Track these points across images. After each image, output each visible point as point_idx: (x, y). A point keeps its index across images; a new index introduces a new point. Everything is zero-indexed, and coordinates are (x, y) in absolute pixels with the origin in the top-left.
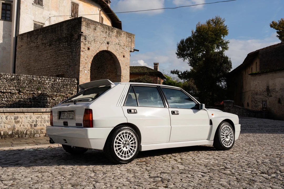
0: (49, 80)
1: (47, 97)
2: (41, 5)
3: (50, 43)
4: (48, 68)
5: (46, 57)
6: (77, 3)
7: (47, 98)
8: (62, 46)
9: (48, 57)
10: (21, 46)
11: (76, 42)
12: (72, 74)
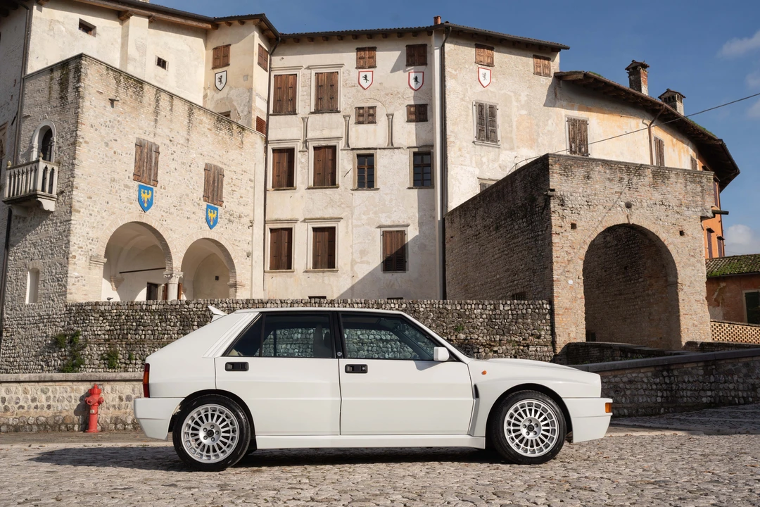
0: (482, 308)
1: (478, 346)
2: (492, 141)
3: (496, 223)
4: (498, 279)
5: (493, 256)
6: (582, 119)
7: (478, 349)
8: (517, 227)
9: (496, 257)
10: (452, 237)
11: (542, 213)
12: (539, 290)
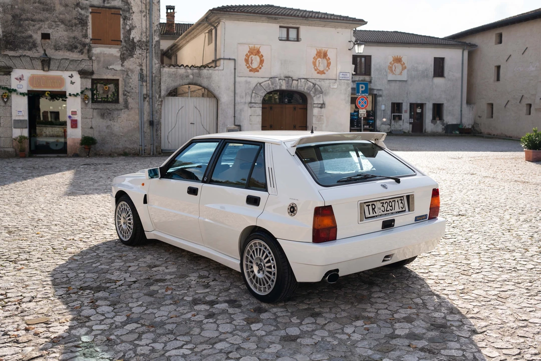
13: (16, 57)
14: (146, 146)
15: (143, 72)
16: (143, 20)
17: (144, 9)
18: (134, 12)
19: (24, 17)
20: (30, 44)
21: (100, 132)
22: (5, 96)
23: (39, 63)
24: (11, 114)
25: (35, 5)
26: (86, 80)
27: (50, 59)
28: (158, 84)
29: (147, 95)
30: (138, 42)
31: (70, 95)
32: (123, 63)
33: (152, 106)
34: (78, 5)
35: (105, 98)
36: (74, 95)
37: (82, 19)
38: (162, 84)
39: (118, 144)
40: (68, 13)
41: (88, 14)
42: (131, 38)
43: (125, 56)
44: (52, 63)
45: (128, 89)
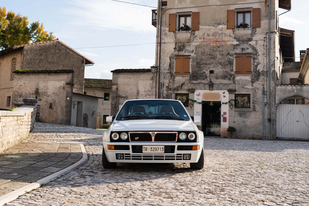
13: (197, 84)
14: (266, 134)
15: (264, 89)
16: (265, 59)
17: (265, 53)
18: (259, 55)
19: (202, 63)
20: (204, 77)
21: (238, 124)
22: (191, 104)
23: (207, 86)
24: (194, 114)
25: (207, 56)
26: (231, 94)
27: (213, 84)
28: (274, 96)
29: (267, 103)
30: (261, 72)
31: (223, 103)
32: (253, 84)
33: (270, 109)
34: (228, 54)
35: (242, 105)
36: (225, 103)
37: (230, 61)
38: (276, 96)
39: (249, 132)
40: (223, 59)
41: (233, 58)
42: (258, 70)
43: (254, 80)
44: (214, 86)
45: (256, 100)
